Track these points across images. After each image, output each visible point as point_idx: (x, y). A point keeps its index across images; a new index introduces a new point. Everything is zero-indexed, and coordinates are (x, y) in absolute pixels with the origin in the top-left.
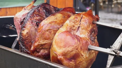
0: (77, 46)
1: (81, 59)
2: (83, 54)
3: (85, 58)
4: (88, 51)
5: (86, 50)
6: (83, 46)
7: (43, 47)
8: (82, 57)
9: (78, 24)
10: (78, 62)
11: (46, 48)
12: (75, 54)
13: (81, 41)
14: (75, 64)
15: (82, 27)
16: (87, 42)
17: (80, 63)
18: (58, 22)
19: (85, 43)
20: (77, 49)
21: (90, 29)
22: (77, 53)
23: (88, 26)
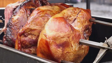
0: (69, 34)
1: (69, 50)
2: (73, 45)
3: (74, 50)
4: (79, 45)
5: (77, 42)
6: (75, 37)
7: (32, 33)
8: (71, 47)
9: (75, 16)
10: (66, 52)
11: (35, 34)
12: (65, 42)
13: (74, 31)
14: (62, 53)
15: (78, 20)
16: (79, 35)
17: (67, 54)
18: (54, 12)
19: (78, 35)
20: (68, 37)
21: (85, 25)
22: (68, 42)
23: (85, 21)
